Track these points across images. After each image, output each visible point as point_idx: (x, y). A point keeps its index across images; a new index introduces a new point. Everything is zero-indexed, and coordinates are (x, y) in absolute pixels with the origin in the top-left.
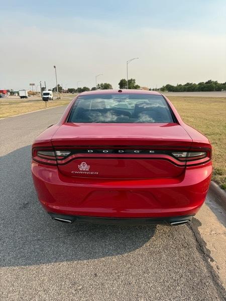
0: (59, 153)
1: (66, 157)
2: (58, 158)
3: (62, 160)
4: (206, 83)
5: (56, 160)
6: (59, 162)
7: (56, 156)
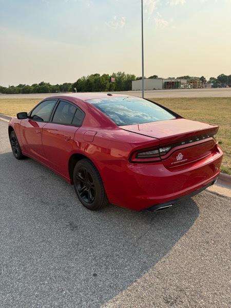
0: (161, 150)
1: (167, 152)
2: (161, 154)
3: (163, 155)
4: (40, 84)
5: (160, 157)
6: (162, 157)
7: (160, 153)
